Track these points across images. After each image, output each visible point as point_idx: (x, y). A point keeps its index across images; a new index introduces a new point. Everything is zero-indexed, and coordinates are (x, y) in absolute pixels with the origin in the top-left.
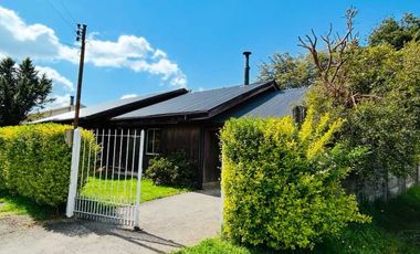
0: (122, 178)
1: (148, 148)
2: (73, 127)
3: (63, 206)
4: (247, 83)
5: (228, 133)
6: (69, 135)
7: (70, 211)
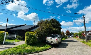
0: (12, 39)
1: (17, 35)
2: (5, 32)
3: (3, 43)
4: (34, 25)
5: (26, 33)
6: (4, 33)
7: (4, 43)
